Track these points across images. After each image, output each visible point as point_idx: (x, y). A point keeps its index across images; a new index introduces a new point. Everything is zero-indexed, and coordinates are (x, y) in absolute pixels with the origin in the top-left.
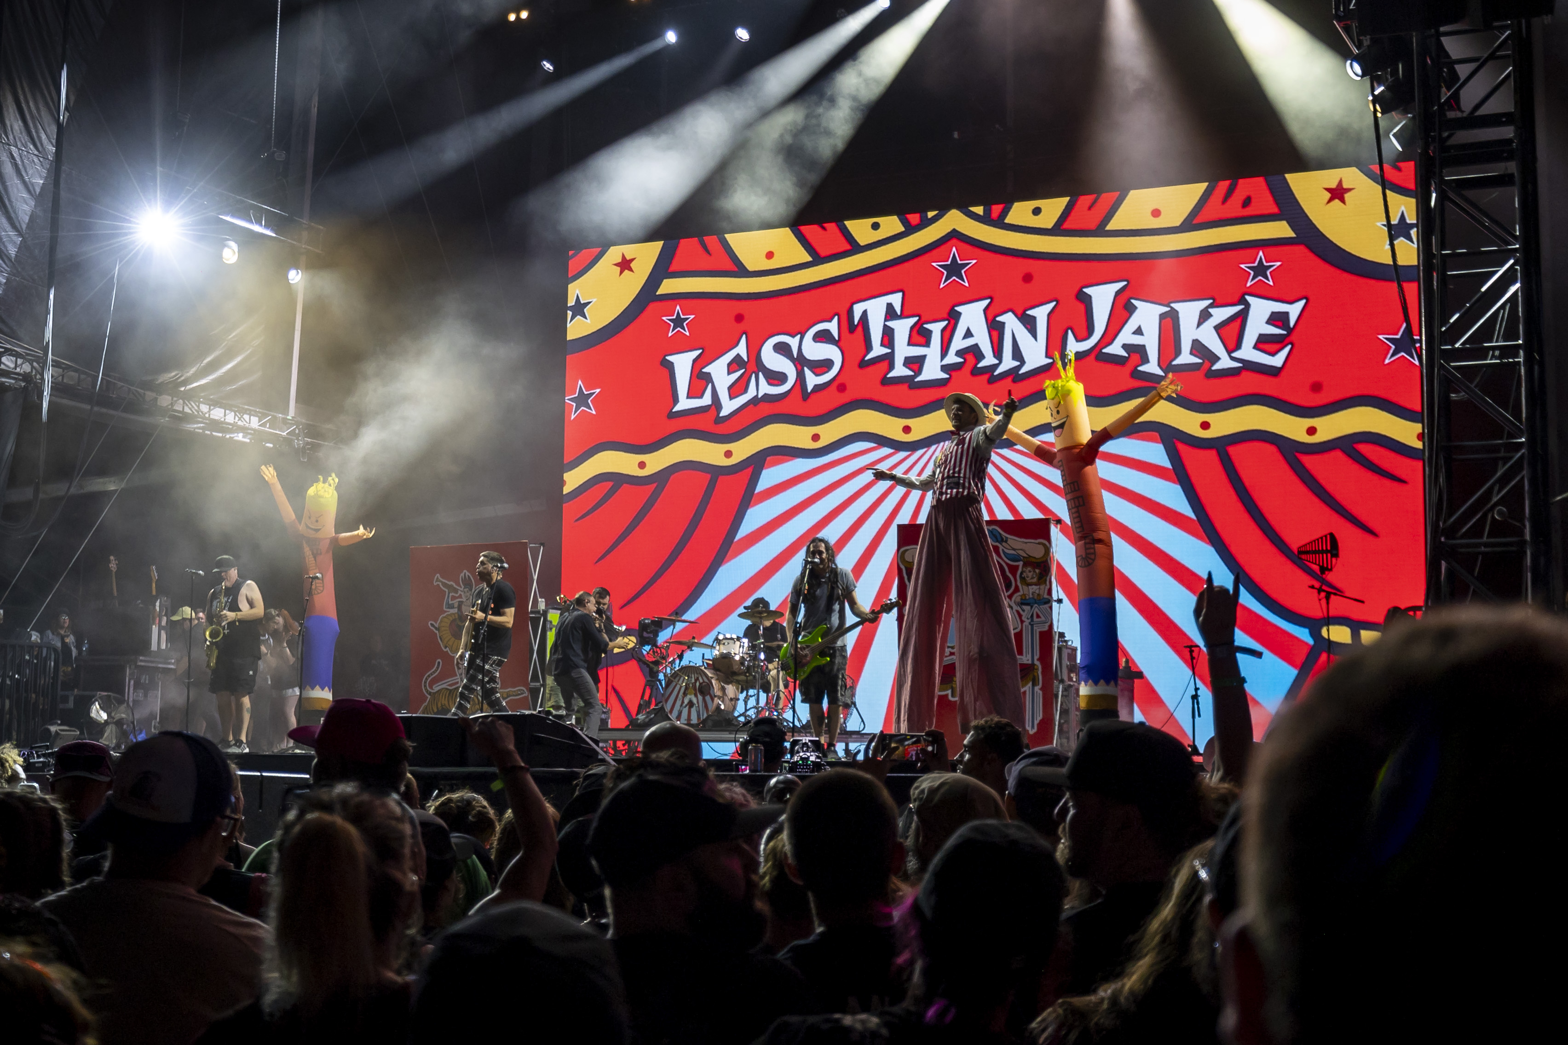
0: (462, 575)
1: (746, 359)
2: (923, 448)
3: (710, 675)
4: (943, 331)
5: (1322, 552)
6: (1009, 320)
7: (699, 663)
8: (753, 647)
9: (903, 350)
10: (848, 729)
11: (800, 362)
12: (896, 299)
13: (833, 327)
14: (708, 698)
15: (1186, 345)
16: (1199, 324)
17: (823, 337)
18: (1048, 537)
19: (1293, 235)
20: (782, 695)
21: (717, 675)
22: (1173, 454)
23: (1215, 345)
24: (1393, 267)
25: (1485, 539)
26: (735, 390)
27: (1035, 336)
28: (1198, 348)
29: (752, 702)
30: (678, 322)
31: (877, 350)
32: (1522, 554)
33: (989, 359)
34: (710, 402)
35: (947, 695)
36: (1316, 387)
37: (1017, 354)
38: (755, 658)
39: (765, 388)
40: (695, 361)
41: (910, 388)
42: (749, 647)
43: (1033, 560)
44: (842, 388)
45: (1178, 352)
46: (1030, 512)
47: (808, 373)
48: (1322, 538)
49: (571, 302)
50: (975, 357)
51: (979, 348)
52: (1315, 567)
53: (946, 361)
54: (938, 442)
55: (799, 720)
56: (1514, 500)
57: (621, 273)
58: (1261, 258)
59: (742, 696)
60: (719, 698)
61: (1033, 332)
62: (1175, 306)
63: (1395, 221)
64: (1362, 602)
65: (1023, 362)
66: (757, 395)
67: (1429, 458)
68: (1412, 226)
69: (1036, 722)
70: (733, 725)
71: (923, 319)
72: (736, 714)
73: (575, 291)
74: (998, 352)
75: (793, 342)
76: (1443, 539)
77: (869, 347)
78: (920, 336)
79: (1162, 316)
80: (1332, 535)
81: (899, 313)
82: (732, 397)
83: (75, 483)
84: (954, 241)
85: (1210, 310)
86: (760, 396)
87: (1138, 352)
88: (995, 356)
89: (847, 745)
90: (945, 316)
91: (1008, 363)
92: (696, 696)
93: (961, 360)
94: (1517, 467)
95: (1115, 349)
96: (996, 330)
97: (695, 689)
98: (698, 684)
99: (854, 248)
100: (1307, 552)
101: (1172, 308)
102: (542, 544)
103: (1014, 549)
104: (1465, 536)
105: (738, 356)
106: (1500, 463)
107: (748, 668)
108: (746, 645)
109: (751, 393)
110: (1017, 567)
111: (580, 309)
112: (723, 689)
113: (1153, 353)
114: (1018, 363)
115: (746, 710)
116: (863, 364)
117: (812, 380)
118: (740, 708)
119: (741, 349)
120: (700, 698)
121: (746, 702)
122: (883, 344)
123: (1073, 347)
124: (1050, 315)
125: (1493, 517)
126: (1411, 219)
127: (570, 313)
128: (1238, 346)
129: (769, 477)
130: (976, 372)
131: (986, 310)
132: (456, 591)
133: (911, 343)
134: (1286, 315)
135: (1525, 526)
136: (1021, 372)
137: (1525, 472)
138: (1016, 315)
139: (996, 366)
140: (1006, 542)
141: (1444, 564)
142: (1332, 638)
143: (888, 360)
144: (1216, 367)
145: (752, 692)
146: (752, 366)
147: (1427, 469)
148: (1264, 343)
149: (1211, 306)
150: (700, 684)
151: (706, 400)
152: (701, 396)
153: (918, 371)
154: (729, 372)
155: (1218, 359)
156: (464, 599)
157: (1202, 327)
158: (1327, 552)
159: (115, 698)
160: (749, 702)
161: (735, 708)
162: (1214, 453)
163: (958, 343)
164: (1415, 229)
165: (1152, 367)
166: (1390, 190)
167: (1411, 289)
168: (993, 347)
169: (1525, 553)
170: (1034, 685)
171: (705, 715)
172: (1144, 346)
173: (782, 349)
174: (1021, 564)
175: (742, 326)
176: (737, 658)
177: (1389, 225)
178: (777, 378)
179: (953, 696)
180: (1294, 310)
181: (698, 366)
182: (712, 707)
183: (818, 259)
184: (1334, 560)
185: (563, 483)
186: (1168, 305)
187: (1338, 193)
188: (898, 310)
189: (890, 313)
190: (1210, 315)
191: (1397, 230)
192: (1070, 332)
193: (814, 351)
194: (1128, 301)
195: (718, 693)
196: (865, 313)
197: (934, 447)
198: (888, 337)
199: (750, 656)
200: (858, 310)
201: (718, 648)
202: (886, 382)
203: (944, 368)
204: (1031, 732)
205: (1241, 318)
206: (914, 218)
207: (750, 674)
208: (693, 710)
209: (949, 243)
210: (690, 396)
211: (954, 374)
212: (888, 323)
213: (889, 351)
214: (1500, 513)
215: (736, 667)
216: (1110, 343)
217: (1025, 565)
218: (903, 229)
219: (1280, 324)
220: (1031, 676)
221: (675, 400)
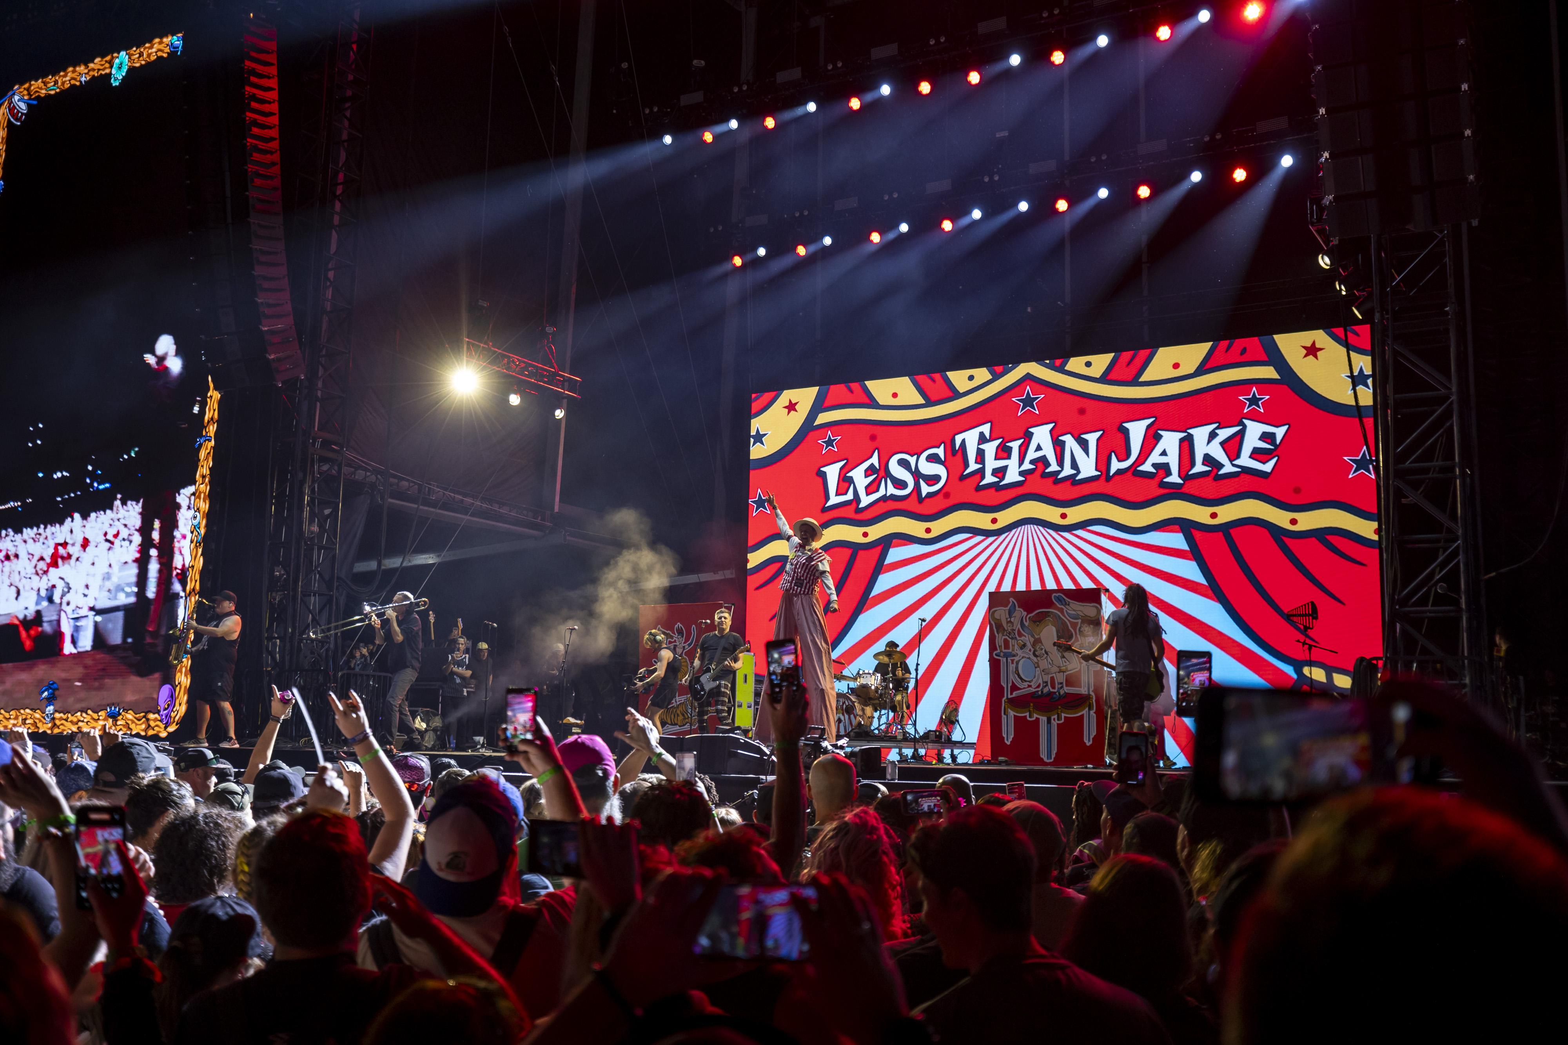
0: (677, 626)
1: (878, 467)
2: (1004, 533)
3: (853, 700)
4: (1020, 447)
5: (1305, 615)
6: (1068, 439)
7: (846, 691)
8: (884, 680)
9: (991, 463)
10: (953, 739)
11: (917, 475)
12: (986, 429)
13: (940, 451)
14: (852, 716)
15: (1199, 459)
16: (1209, 442)
17: (933, 459)
18: (1100, 603)
19: (1278, 377)
20: (905, 715)
21: (858, 699)
22: (1189, 539)
23: (1220, 456)
24: (1355, 408)
25: (1430, 608)
26: (870, 489)
27: (1087, 454)
28: (1208, 459)
29: (884, 720)
30: (830, 443)
31: (973, 466)
32: (1459, 619)
33: (1054, 467)
34: (852, 498)
35: (1026, 716)
36: (1297, 490)
37: (1074, 465)
38: (887, 687)
39: (892, 490)
40: (842, 469)
41: (997, 491)
42: (881, 679)
43: (1089, 618)
44: (947, 495)
45: (1193, 464)
46: (1086, 584)
47: (922, 483)
48: (1305, 605)
49: (753, 433)
50: (1043, 464)
51: (1047, 458)
52: (1302, 627)
53: (1024, 468)
54: (1017, 527)
55: (918, 733)
56: (1452, 579)
57: (789, 413)
58: (1254, 392)
59: (876, 714)
60: (860, 716)
61: (1086, 450)
62: (1190, 431)
63: (1356, 373)
64: (1336, 653)
65: (1079, 472)
66: (886, 494)
67: (1386, 547)
68: (1368, 377)
69: (1092, 737)
70: (870, 736)
71: (1006, 440)
72: (872, 728)
73: (756, 424)
74: (1060, 461)
75: (912, 460)
76: (1397, 607)
77: (966, 465)
78: (1003, 452)
79: (1182, 441)
80: (1312, 603)
81: (988, 438)
82: (868, 494)
83: (407, 559)
84: (1028, 382)
85: (1217, 431)
86: (888, 495)
87: (1164, 469)
88: (1058, 465)
89: (952, 751)
90: (1022, 435)
91: (1068, 471)
92: (843, 714)
93: (1033, 467)
94: (1455, 554)
95: (1147, 467)
96: (1059, 447)
97: (842, 710)
98: (844, 706)
99: (954, 394)
100: (1294, 615)
101: (1188, 433)
102: (733, 604)
103: (1074, 610)
104: (1415, 604)
105: (872, 465)
106: (1441, 551)
107: (881, 695)
108: (879, 678)
109: (881, 492)
110: (1077, 623)
111: (759, 438)
112: (863, 710)
113: (1175, 468)
114: (1075, 472)
115: (880, 725)
116: (962, 478)
117: (925, 489)
118: (875, 724)
119: (875, 460)
120: (847, 716)
121: (879, 718)
122: (976, 462)
123: (1116, 465)
124: (1098, 440)
125: (1436, 591)
126: (1368, 371)
127: (752, 440)
128: (1238, 456)
129: (895, 554)
130: (1045, 476)
131: (1051, 431)
132: (672, 637)
133: (997, 458)
134: (1274, 434)
135: (1461, 598)
136: (1077, 478)
137: (1460, 557)
138: (1073, 436)
139: (1059, 472)
140: (1069, 605)
141: (1398, 626)
142: (1314, 677)
143: (981, 473)
144: (1222, 472)
145: (883, 712)
146: (882, 473)
147: (1385, 555)
148: (1257, 454)
149: (1217, 428)
150: (846, 706)
151: (850, 496)
152: (845, 493)
153: (1002, 478)
154: (866, 476)
155: (1222, 466)
156: (678, 644)
157: (1211, 444)
158: (1309, 615)
159: (432, 713)
160: (881, 720)
161: (871, 724)
162: (1221, 534)
163: (1031, 454)
164: (1371, 379)
165: (1174, 478)
166: (1353, 351)
167: (1369, 422)
168: (1056, 458)
169: (1462, 618)
170: (1090, 710)
171: (850, 729)
172: (1168, 464)
173: (903, 463)
174: (1080, 621)
175: (875, 444)
176: (873, 688)
177: (1352, 376)
178: (900, 484)
179: (1030, 717)
180: (1280, 432)
181: (843, 473)
182: (854, 723)
183: (930, 402)
184: (1314, 621)
185: (747, 561)
186: (1185, 432)
187: (1312, 351)
188: (988, 436)
189: (982, 439)
190: (1217, 435)
191: (1357, 380)
192: (1113, 454)
193: (928, 468)
194: (1156, 433)
195: (860, 713)
196: (964, 441)
197: (1014, 531)
198: (980, 456)
199: (882, 686)
200: (959, 439)
201: (859, 680)
202: (979, 489)
203: (1021, 473)
204: (1088, 744)
205: (1240, 435)
206: (999, 369)
207: (883, 699)
208: (841, 725)
209: (1024, 384)
210: (838, 494)
211: (1028, 477)
212: (980, 446)
213: (981, 466)
214: (1441, 587)
215: (872, 695)
216: (1143, 463)
217: (1083, 622)
218: (991, 377)
219: (1269, 441)
220: (1088, 703)
221: (827, 498)
